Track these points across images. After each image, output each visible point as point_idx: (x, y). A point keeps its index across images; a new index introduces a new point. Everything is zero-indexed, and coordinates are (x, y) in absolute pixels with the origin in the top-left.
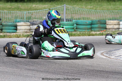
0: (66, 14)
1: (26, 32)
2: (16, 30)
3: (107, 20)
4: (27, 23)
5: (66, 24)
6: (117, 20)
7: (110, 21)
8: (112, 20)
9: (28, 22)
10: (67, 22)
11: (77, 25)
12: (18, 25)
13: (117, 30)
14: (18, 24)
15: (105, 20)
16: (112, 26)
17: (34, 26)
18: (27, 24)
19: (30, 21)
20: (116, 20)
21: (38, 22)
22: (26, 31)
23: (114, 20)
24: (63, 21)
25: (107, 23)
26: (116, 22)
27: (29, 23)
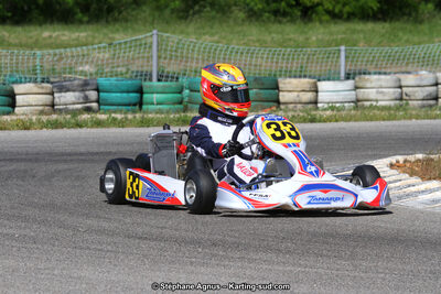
0: (159, 57)
1: (42, 113)
2: (13, 105)
3: (280, 76)
4: (45, 85)
5: (159, 90)
6: (310, 77)
7: (288, 80)
8: (295, 77)
9: (48, 82)
10: (161, 84)
11: (191, 91)
12: (16, 91)
13: (310, 106)
14: (18, 88)
15: (275, 75)
16: (296, 94)
17: (63, 94)
18: (42, 88)
19: (52, 80)
20: (305, 76)
21: (76, 82)
22: (41, 108)
23: (300, 77)
24: (151, 80)
25: (281, 85)
26: (305, 82)
27: (49, 85)
